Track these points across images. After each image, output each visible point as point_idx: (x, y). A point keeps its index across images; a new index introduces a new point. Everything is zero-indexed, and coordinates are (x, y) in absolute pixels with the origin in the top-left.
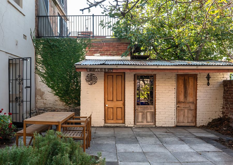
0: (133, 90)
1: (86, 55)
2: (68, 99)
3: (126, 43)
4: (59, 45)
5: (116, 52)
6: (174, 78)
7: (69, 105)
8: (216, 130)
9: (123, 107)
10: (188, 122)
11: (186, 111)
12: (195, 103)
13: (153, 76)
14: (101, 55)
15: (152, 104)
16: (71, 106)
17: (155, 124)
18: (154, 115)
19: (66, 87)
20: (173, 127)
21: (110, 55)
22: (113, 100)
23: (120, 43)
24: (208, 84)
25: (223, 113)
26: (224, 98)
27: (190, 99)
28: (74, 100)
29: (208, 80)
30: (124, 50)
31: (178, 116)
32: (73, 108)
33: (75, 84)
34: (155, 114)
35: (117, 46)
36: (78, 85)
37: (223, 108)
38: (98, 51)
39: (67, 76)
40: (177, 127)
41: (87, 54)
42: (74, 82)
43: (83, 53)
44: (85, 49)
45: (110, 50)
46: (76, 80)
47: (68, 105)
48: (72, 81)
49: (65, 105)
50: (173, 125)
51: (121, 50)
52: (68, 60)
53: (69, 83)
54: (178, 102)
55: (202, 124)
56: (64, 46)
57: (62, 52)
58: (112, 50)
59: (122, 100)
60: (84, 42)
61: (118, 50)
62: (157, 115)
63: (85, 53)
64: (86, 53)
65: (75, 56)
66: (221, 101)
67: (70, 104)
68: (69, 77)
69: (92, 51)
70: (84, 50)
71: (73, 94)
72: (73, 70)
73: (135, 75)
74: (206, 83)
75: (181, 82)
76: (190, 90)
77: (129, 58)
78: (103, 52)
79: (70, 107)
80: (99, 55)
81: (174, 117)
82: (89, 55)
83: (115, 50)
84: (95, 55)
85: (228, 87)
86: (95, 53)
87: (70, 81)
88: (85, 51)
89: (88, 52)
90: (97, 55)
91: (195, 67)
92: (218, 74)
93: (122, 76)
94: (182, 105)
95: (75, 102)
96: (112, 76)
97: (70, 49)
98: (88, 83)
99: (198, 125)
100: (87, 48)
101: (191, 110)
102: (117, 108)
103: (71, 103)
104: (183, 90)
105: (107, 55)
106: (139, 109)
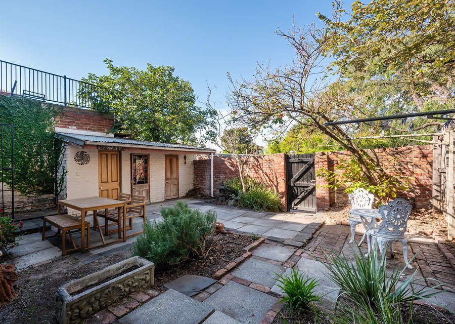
0: (130, 169)
1: (56, 126)
2: (26, 186)
3: (109, 119)
4: (9, 106)
5: (97, 127)
6: (163, 157)
7: (28, 195)
8: (195, 198)
9: (119, 188)
10: (174, 195)
11: (172, 185)
12: (177, 179)
13: (146, 156)
14: (78, 129)
15: (146, 182)
16: (31, 195)
17: (150, 201)
18: (148, 192)
19: (23, 169)
20: (163, 202)
21: (90, 129)
22: (107, 182)
23: (102, 118)
24: (185, 163)
25: (194, 185)
26: (194, 173)
27: (174, 176)
28: (36, 186)
29: (185, 160)
30: (107, 126)
31: (166, 191)
32: (34, 198)
33: (39, 164)
34: (150, 192)
35: (99, 120)
36: (43, 165)
37: (194, 181)
38: (74, 123)
39: (24, 153)
40: (167, 200)
41: (58, 125)
42: (37, 161)
43: (51, 123)
44: (55, 118)
45: (90, 124)
46: (40, 158)
47: (25, 195)
48: (33, 160)
49: (20, 195)
50: (164, 200)
51: (103, 125)
52: (26, 130)
53: (27, 163)
54: (167, 179)
55: (182, 196)
56: (19, 108)
57: (14, 117)
58: (92, 124)
59: (117, 181)
60: (54, 109)
61: (99, 125)
62: (151, 193)
63: (54, 123)
64: (56, 123)
65: (38, 125)
66: (192, 176)
67: (29, 193)
68: (27, 154)
69: (65, 122)
70: (53, 118)
71: (36, 178)
72: (34, 144)
73: (131, 154)
74: (184, 162)
75: (168, 161)
76: (174, 168)
77: (112, 136)
78: (81, 125)
79: (29, 197)
80: (75, 128)
81: (164, 192)
82: (61, 127)
83: (97, 125)
84: (70, 127)
85: (198, 165)
86: (70, 125)
87: (30, 159)
88: (55, 120)
89: (59, 122)
90: (73, 127)
91: (188, 150)
92: (190, 155)
93: (117, 155)
94: (169, 181)
95: (39, 190)
96: (105, 155)
97: (29, 115)
98: (77, 162)
99: (180, 196)
100: (58, 117)
101: (175, 184)
102: (112, 189)
103: (30, 191)
104: (169, 169)
105: (86, 129)
106: (136, 188)
